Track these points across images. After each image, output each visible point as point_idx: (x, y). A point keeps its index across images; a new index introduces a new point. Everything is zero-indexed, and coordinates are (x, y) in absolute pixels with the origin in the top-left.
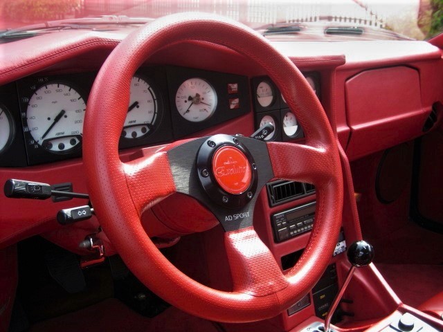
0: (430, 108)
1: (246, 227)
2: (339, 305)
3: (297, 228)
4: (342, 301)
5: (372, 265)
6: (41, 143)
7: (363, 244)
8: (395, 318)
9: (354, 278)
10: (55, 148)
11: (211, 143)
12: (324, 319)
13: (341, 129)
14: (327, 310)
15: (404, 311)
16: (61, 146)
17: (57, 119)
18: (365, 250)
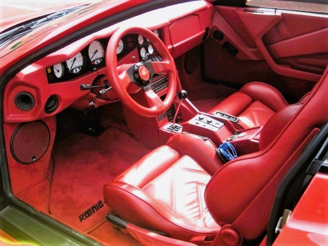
0: (204, 31)
1: (150, 89)
2: (176, 117)
3: (158, 89)
4: (177, 115)
5: (187, 99)
6: (70, 70)
7: (183, 91)
8: (197, 117)
9: (181, 106)
10: (74, 72)
11: (137, 66)
12: (172, 122)
13: (170, 47)
14: (173, 119)
15: (200, 114)
16: (76, 71)
17: (74, 61)
18: (184, 94)
